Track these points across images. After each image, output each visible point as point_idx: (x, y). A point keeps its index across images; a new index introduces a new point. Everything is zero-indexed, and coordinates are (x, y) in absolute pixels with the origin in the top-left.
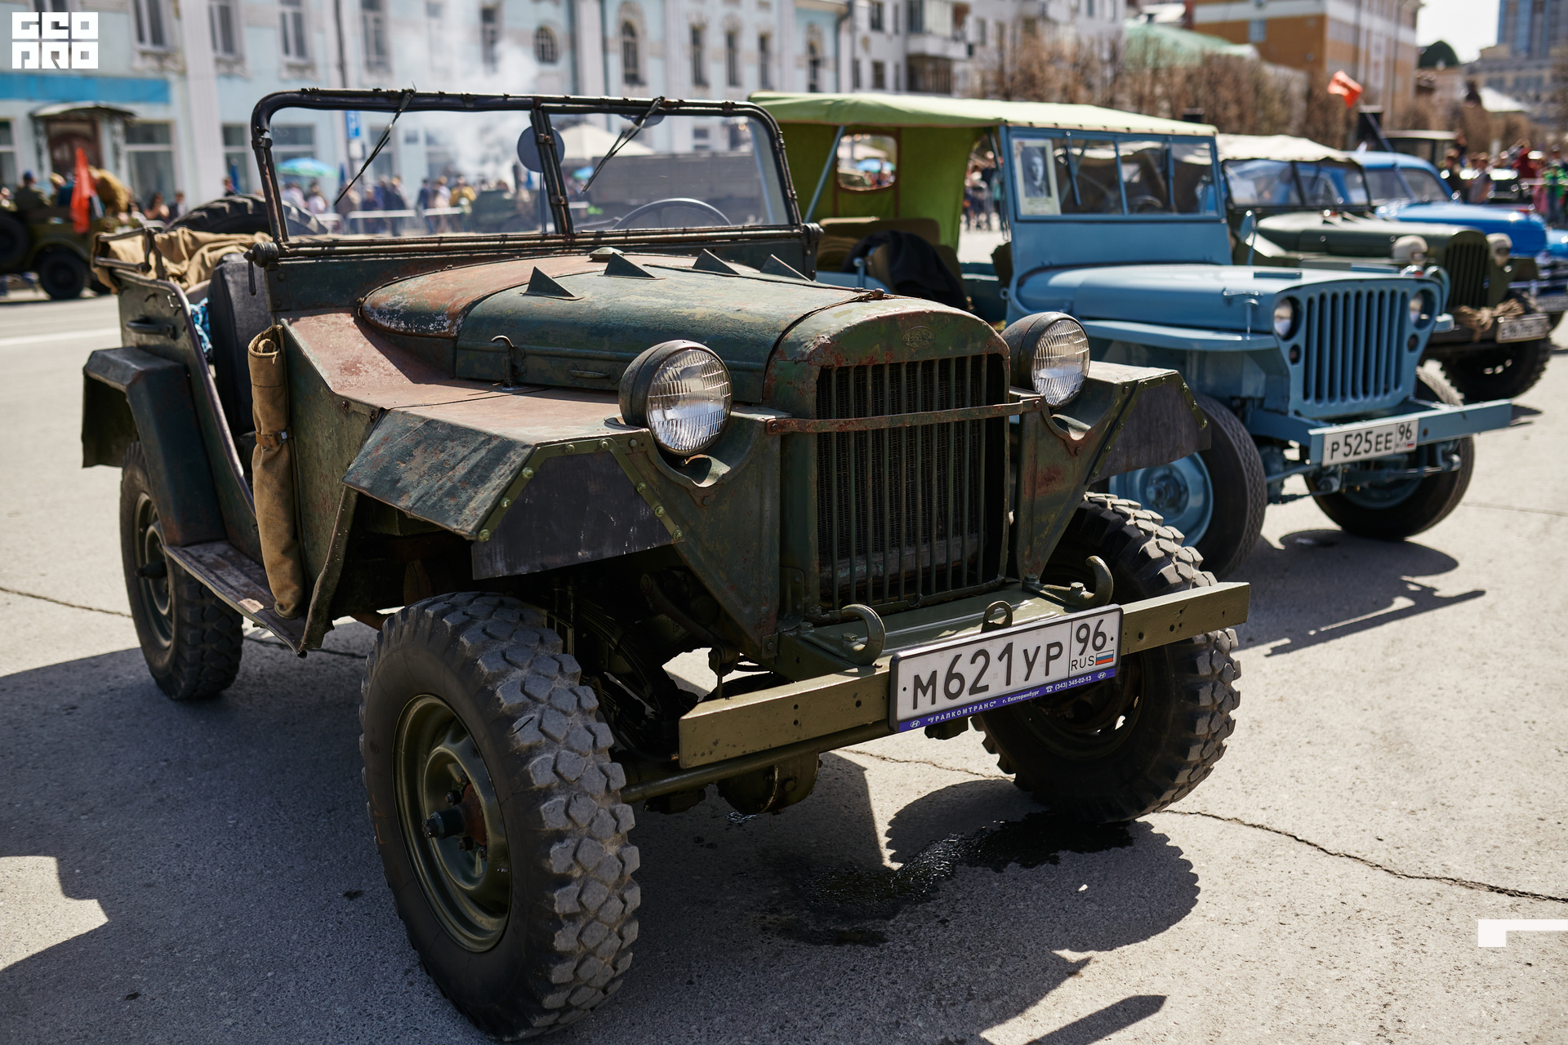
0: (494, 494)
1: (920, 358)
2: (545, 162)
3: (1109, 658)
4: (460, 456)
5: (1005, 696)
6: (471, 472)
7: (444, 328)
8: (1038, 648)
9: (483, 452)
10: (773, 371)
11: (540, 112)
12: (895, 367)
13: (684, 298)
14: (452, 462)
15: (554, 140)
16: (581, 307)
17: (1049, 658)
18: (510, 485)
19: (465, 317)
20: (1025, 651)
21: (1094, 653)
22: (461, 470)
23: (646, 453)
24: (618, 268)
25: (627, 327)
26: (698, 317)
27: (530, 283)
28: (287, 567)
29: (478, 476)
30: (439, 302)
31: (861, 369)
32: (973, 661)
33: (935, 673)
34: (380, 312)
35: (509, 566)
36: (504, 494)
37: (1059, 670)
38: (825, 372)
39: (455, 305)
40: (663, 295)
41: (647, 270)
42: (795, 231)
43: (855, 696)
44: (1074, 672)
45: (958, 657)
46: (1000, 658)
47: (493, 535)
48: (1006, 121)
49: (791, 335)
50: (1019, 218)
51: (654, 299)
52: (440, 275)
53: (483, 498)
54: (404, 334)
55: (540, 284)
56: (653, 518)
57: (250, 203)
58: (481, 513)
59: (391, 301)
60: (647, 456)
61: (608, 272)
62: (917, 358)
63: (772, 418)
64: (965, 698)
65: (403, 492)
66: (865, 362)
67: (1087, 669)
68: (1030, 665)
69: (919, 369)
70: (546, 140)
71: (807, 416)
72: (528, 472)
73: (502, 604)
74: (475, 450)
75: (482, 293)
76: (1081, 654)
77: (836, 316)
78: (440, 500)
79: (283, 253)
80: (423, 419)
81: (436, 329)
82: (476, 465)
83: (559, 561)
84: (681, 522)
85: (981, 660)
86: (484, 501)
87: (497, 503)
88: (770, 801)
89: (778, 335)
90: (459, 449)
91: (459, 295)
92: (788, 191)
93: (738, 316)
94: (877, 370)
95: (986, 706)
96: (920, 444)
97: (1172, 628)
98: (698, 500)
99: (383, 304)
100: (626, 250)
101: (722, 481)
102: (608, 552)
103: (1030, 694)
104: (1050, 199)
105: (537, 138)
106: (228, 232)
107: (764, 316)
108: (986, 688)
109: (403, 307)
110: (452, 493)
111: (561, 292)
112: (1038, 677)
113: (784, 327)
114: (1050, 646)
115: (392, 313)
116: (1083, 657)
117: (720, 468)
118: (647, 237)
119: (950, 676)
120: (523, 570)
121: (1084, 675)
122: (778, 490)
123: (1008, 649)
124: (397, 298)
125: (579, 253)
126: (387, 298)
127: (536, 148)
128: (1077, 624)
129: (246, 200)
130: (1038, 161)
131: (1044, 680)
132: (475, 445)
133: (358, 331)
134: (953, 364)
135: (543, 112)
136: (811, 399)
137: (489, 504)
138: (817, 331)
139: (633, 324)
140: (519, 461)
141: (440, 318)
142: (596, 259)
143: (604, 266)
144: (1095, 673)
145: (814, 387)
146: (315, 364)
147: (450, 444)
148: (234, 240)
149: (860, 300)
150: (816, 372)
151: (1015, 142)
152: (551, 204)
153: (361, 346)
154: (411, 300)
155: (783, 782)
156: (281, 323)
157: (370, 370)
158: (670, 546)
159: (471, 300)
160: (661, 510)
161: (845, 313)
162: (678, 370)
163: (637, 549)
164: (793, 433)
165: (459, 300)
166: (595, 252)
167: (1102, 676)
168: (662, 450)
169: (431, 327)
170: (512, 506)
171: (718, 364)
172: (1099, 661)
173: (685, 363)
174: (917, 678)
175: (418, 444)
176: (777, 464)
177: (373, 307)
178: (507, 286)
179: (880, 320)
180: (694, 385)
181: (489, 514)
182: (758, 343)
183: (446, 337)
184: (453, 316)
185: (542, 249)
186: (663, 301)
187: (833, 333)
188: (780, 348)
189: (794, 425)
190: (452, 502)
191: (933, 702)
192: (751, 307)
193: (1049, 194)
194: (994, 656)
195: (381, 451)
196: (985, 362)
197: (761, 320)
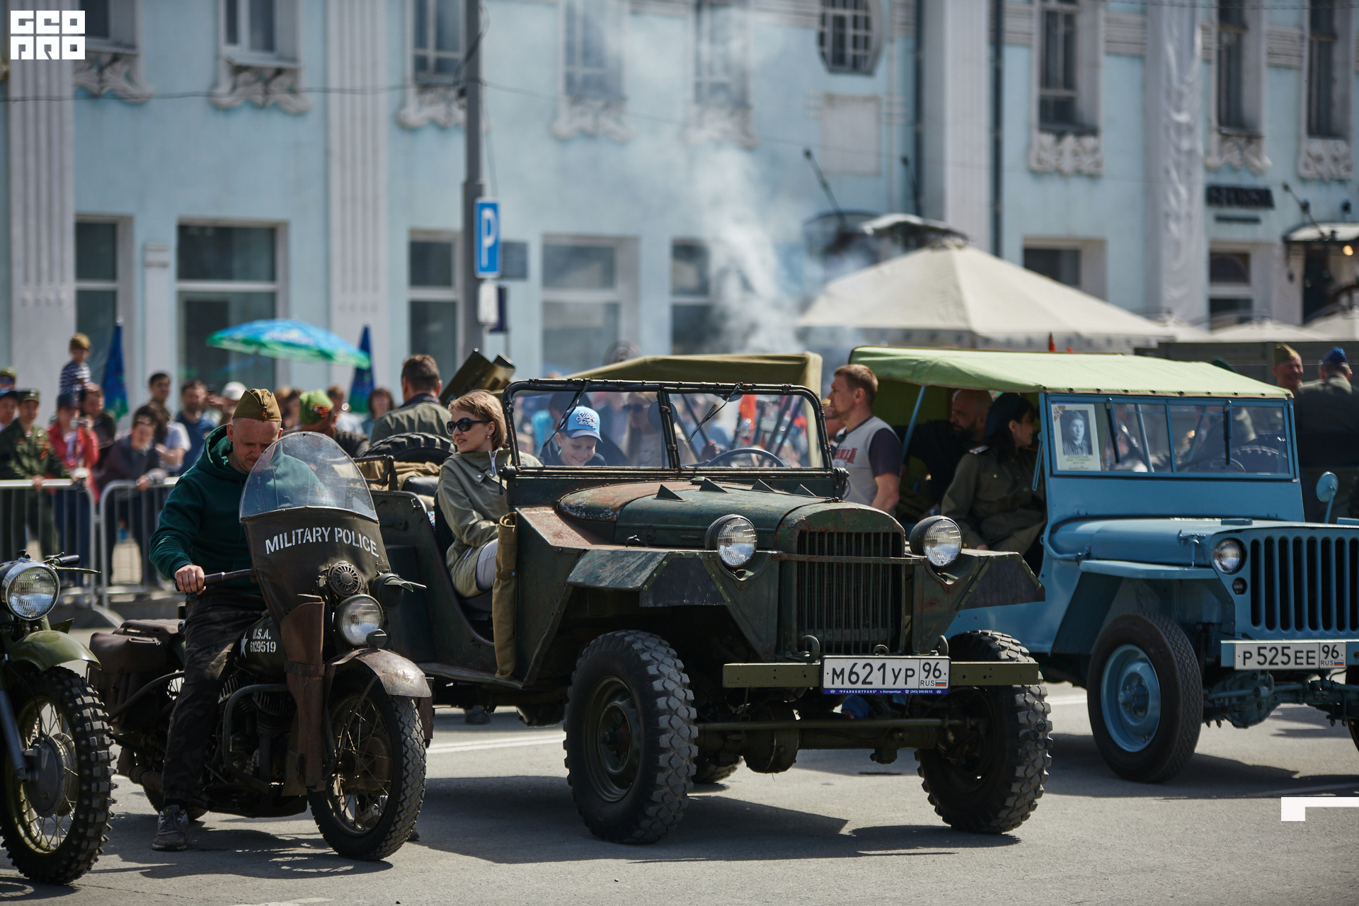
0: (650, 572)
1: (854, 531)
2: (665, 424)
3: (944, 684)
4: (632, 562)
5: (882, 690)
6: (638, 566)
7: (609, 516)
8: (900, 669)
9: (644, 558)
10: (779, 533)
11: (664, 393)
12: (840, 535)
13: (741, 501)
14: (628, 565)
15: (671, 410)
16: (687, 505)
17: (907, 676)
18: (657, 568)
19: (621, 510)
20: (893, 669)
21: (934, 679)
22: (633, 567)
23: (716, 561)
24: (706, 487)
25: (710, 514)
26: (746, 509)
27: (658, 494)
28: (508, 651)
29: (642, 567)
30: (606, 502)
31: (821, 534)
32: (864, 668)
33: (843, 669)
34: (571, 507)
35: (655, 603)
36: (655, 571)
37: (913, 684)
38: (802, 534)
39: (615, 504)
40: (730, 500)
41: (724, 489)
42: (828, 472)
43: (803, 672)
44: (922, 687)
45: (855, 664)
46: (879, 670)
47: (648, 588)
48: (1044, 388)
49: (788, 517)
50: (1055, 473)
51: (725, 501)
52: (602, 489)
53: (646, 574)
54: (585, 519)
55: (664, 494)
56: (718, 590)
57: (422, 439)
58: (644, 579)
59: (577, 501)
60: (716, 563)
61: (701, 490)
62: (851, 531)
63: (775, 552)
64: (859, 685)
65: (603, 580)
66: (823, 530)
67: (930, 687)
68: (896, 677)
69: (854, 537)
70: (667, 410)
71: (792, 553)
72: (665, 563)
73: (651, 636)
74: (639, 558)
75: (630, 498)
76: (927, 677)
77: (811, 508)
78: (623, 579)
79: (518, 472)
80: (610, 551)
81: (604, 517)
82: (641, 564)
83: (675, 603)
84: (730, 596)
85: (868, 668)
86: (646, 575)
87: (651, 575)
88: (772, 759)
89: (783, 516)
90: (631, 559)
91: (617, 499)
92: (825, 445)
93: (766, 508)
94: (831, 535)
95: (871, 692)
96: (853, 577)
97: (985, 677)
98: (738, 587)
99: (572, 503)
100: (713, 479)
101: (750, 579)
102: (697, 603)
103: (896, 692)
104: (1090, 457)
105: (661, 409)
106: (407, 461)
107: (778, 508)
108: (871, 683)
109: (584, 505)
110: (629, 576)
111: (676, 498)
112: (900, 684)
113: (786, 513)
114: (907, 670)
115: (578, 508)
116: (927, 680)
117: (750, 574)
118: (727, 472)
119: (851, 673)
120: (660, 605)
121: (928, 690)
122: (777, 587)
123: (883, 666)
124: (580, 500)
125: (684, 480)
126: (574, 500)
127: (660, 414)
128: (923, 662)
129: (419, 437)
130: (1079, 422)
131: (904, 686)
132: (640, 556)
133: (557, 518)
134: (872, 537)
135: (665, 392)
136: (795, 545)
137: (648, 575)
138: (800, 514)
139: (714, 512)
140: (661, 559)
141: (607, 511)
142: (694, 483)
143: (699, 487)
144: (935, 690)
145: (797, 540)
146: (539, 532)
147: (626, 559)
148: (411, 467)
149: (826, 502)
150: (797, 533)
151: (1054, 407)
152: (668, 450)
153: (561, 525)
154: (589, 501)
155: (778, 748)
156: (516, 511)
157: (568, 536)
158: (724, 606)
159: (624, 501)
160: (721, 588)
161: (815, 507)
162: (732, 527)
163: (710, 604)
164: (786, 561)
165: (617, 502)
166: (694, 479)
167: (939, 692)
168: (724, 563)
169: (601, 515)
170: (658, 576)
171: (751, 526)
172: (937, 684)
173: (734, 525)
174: (834, 669)
175: (608, 561)
176: (777, 574)
177: (566, 504)
178: (645, 495)
179: (831, 511)
180: (737, 536)
181: (648, 579)
182: (774, 520)
183: (610, 521)
184: (615, 510)
185: (663, 478)
186: (730, 502)
187: (807, 515)
188: (783, 522)
189: (785, 556)
190: (629, 579)
191: (843, 683)
192: (773, 505)
193: (1090, 452)
194: (875, 668)
195: (588, 566)
196: (891, 537)
197: (776, 510)
